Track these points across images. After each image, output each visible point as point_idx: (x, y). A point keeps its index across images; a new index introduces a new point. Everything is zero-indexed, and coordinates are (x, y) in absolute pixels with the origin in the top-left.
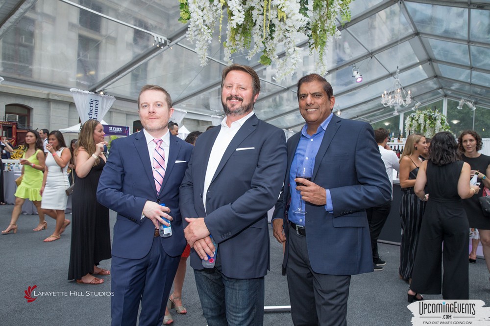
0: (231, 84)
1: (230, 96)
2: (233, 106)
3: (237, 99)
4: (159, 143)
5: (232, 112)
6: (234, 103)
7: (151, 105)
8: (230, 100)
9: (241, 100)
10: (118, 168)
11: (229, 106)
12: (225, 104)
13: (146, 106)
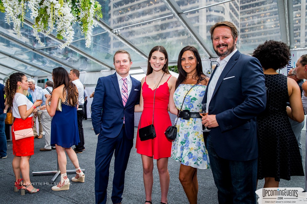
0: (217, 37)
1: (218, 45)
2: (222, 51)
3: (224, 46)
4: (125, 80)
5: (222, 55)
6: (222, 49)
7: (122, 62)
8: (219, 47)
9: (227, 45)
10: (103, 92)
11: (219, 51)
12: (216, 50)
13: (118, 62)
